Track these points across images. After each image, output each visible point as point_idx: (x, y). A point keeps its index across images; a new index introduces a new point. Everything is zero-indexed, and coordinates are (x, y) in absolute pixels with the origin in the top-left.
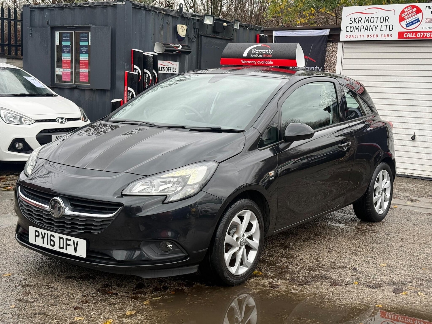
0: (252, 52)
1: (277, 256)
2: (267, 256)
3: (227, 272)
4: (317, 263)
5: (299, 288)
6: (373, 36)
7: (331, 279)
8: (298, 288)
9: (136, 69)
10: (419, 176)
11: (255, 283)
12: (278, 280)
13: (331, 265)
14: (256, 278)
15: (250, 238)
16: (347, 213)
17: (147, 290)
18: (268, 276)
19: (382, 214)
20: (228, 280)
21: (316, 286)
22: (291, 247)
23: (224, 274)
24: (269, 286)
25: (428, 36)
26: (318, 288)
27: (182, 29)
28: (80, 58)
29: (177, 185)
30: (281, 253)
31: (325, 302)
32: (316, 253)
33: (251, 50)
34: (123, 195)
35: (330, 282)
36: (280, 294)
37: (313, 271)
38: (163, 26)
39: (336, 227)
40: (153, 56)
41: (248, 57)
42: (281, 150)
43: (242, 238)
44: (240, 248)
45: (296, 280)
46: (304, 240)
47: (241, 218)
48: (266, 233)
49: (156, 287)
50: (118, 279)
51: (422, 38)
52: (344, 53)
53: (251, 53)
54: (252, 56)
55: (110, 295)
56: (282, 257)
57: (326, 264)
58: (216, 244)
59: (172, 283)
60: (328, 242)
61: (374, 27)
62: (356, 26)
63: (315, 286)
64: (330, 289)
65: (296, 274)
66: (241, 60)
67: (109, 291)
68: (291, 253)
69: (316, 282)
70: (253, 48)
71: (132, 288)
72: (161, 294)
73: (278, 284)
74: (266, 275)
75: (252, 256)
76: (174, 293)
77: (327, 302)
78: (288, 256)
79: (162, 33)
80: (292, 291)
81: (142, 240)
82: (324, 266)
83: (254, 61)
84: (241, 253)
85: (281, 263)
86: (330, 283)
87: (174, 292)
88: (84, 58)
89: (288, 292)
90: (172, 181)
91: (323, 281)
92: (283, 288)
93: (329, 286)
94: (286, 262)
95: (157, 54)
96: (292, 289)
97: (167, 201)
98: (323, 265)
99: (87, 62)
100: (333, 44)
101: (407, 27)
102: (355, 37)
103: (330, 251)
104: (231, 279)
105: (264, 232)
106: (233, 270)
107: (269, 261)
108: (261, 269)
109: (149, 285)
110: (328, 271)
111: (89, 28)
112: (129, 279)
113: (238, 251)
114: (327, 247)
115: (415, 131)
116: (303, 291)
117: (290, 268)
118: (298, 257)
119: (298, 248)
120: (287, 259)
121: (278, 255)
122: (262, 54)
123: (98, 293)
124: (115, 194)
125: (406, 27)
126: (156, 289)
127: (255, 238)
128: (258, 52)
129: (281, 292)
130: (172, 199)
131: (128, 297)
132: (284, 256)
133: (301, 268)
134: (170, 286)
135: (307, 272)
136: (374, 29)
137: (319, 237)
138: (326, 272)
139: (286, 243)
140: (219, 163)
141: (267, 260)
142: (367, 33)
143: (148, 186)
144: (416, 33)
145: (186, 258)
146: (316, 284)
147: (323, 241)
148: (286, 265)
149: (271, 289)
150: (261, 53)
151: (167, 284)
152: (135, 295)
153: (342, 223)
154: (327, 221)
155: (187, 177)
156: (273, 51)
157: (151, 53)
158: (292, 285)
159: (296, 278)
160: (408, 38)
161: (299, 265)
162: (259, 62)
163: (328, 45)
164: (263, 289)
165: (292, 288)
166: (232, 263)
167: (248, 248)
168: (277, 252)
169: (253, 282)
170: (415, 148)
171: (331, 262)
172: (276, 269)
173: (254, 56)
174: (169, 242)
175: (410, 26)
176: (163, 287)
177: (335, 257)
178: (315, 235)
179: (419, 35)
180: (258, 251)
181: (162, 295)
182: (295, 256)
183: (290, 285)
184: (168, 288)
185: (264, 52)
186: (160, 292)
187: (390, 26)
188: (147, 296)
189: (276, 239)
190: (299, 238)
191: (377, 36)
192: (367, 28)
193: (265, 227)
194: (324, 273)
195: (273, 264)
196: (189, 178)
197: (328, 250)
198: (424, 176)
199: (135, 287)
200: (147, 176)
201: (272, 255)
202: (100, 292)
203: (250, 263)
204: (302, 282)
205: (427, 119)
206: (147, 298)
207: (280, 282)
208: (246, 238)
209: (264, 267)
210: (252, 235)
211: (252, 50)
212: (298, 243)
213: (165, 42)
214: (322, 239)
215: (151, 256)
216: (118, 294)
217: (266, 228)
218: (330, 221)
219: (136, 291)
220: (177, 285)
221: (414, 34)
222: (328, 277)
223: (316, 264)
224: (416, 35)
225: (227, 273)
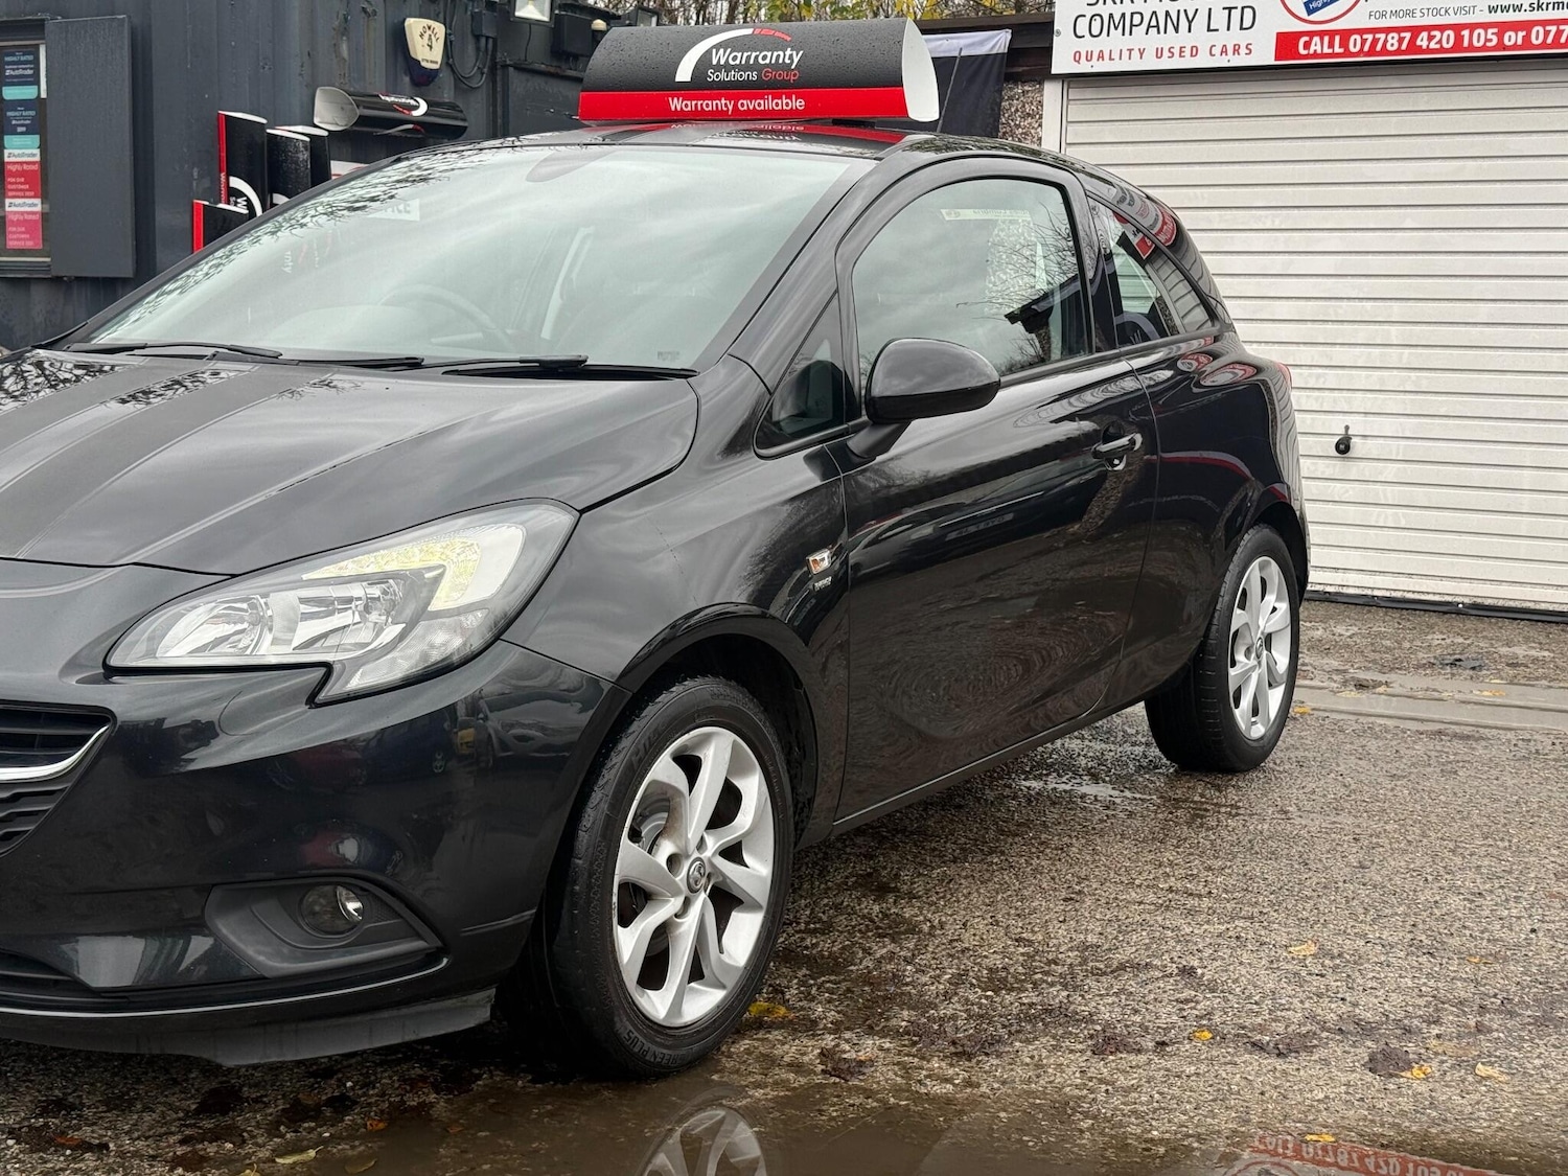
0: (714, 62)
1: (848, 931)
2: (808, 931)
3: (628, 1015)
4: (1022, 954)
5: (958, 1073)
6: (1181, 52)
7: (1093, 1022)
8: (951, 1071)
9: (239, 194)
10: (1369, 592)
11: (757, 1060)
12: (859, 1036)
13: (1084, 961)
14: (760, 1036)
15: (733, 853)
16: (1118, 740)
17: (250, 1120)
18: (814, 1023)
19: (1262, 738)
20: (636, 1050)
21: (1032, 1057)
22: (905, 887)
23: (618, 1025)
24: (821, 1067)
25: (1392, 45)
26: (1038, 1066)
27: (426, 36)
28: (6, 152)
29: (384, 618)
30: (863, 917)
31: (1082, 1131)
32: (1013, 911)
33: (708, 53)
34: (111, 672)
35: (1091, 1037)
36: (875, 1104)
37: (1012, 989)
38: (346, 19)
39: (1083, 796)
40: (307, 139)
41: (699, 85)
42: (857, 460)
43: (696, 855)
44: (687, 903)
45: (941, 1033)
46: (956, 854)
47: (690, 765)
48: (799, 829)
49: (296, 1103)
50: (115, 1074)
51: (1369, 54)
52: (1067, 122)
53: (711, 66)
54: (714, 77)
55: (68, 1152)
56: (870, 934)
57: (1060, 956)
58: (577, 888)
59: (373, 1078)
60: (1060, 860)
61: (1182, 15)
62: (1111, 16)
63: (1028, 1060)
64: (1092, 1069)
65: (936, 1007)
66: (668, 96)
67: (63, 1133)
68: (907, 915)
69: (1028, 1042)
70: (718, 47)
71: (181, 1115)
72: (320, 1134)
73: (863, 1058)
74: (804, 1019)
75: (743, 935)
76: (381, 1126)
77: (1088, 1129)
78: (895, 929)
79: (344, 49)
80: (926, 1086)
81: (214, 885)
82: (1056, 964)
83: (723, 101)
84: (690, 927)
85: (868, 963)
86: (1090, 1043)
87: (380, 1121)
88: (20, 151)
89: (908, 1091)
90: (359, 599)
91: (1060, 1032)
92: (885, 1075)
93: (1089, 1053)
94: (891, 956)
95: (325, 134)
96: (926, 1077)
97: (332, 690)
98: (1049, 963)
99: (36, 167)
100: (1026, 88)
101: (1310, 12)
102: (1111, 59)
103: (1072, 899)
104: (647, 1045)
105: (792, 827)
106: (656, 1004)
107: (814, 952)
108: (783, 993)
109: (262, 1096)
110: (1075, 988)
111: (36, 28)
112: (167, 1072)
113: (676, 916)
114: (1057, 881)
115: (1348, 420)
116: (978, 1085)
117: (908, 980)
118: (938, 932)
119: (937, 893)
120: (893, 941)
121: (854, 927)
122: (756, 67)
123: (8, 1148)
124: (72, 666)
125: (1303, 13)
126: (296, 1114)
127: (754, 854)
128: (738, 62)
129: (878, 1092)
130: (356, 682)
131: (154, 1157)
132: (878, 928)
133: (959, 979)
134: (364, 1094)
135: (987, 997)
136: (1184, 23)
137: (1016, 839)
138: (1065, 993)
139: (884, 873)
140: (582, 512)
141: (806, 948)
142: (1155, 40)
143: (239, 627)
144: (1346, 35)
145: (431, 958)
146: (1031, 1047)
147: (1038, 858)
148: (888, 967)
149: (834, 1083)
150: (751, 62)
151: (349, 1084)
152: (189, 1149)
153: (1104, 781)
154: (1041, 774)
155: (428, 575)
156: (801, 52)
157: (300, 129)
158: (923, 1058)
159: (940, 1026)
160: (1315, 55)
161: (946, 964)
162: (745, 102)
163: (1006, 94)
164: (795, 1085)
165: (924, 1072)
166: (654, 970)
167: (725, 901)
168: (849, 914)
169: (748, 1052)
170: (1347, 485)
171: (1084, 947)
172: (849, 990)
173: (723, 76)
174: (344, 885)
175: (1321, 8)
176: (331, 1102)
177: (1098, 923)
178: (1001, 831)
179: (1355, 43)
180: (767, 912)
181: (325, 1142)
182: (926, 928)
183: (916, 1060)
184: (355, 1103)
185: (764, 58)
186: (313, 1124)
187: (1245, 10)
188: (249, 1148)
189: (839, 857)
190: (934, 849)
191: (1195, 51)
192: (1154, 23)
193: (796, 806)
194: (1057, 996)
195: (835, 965)
196: (437, 580)
197: (1064, 894)
198: (1387, 594)
199: (194, 1107)
200: (233, 576)
201: (827, 929)
202: (18, 1143)
203: (737, 968)
204: (965, 1042)
205: (1395, 372)
206: (248, 1161)
207: (869, 1047)
208: (714, 854)
209: (795, 981)
210: (740, 842)
211: (714, 51)
212: (933, 868)
213: (358, 87)
214: (1034, 850)
215: (261, 958)
216: (106, 1146)
217: (802, 809)
218: (1055, 774)
219: (200, 1128)
220: (396, 1085)
221: (1337, 38)
222: (1077, 1014)
223: (1021, 958)
224: (1344, 44)
225: (630, 1020)
